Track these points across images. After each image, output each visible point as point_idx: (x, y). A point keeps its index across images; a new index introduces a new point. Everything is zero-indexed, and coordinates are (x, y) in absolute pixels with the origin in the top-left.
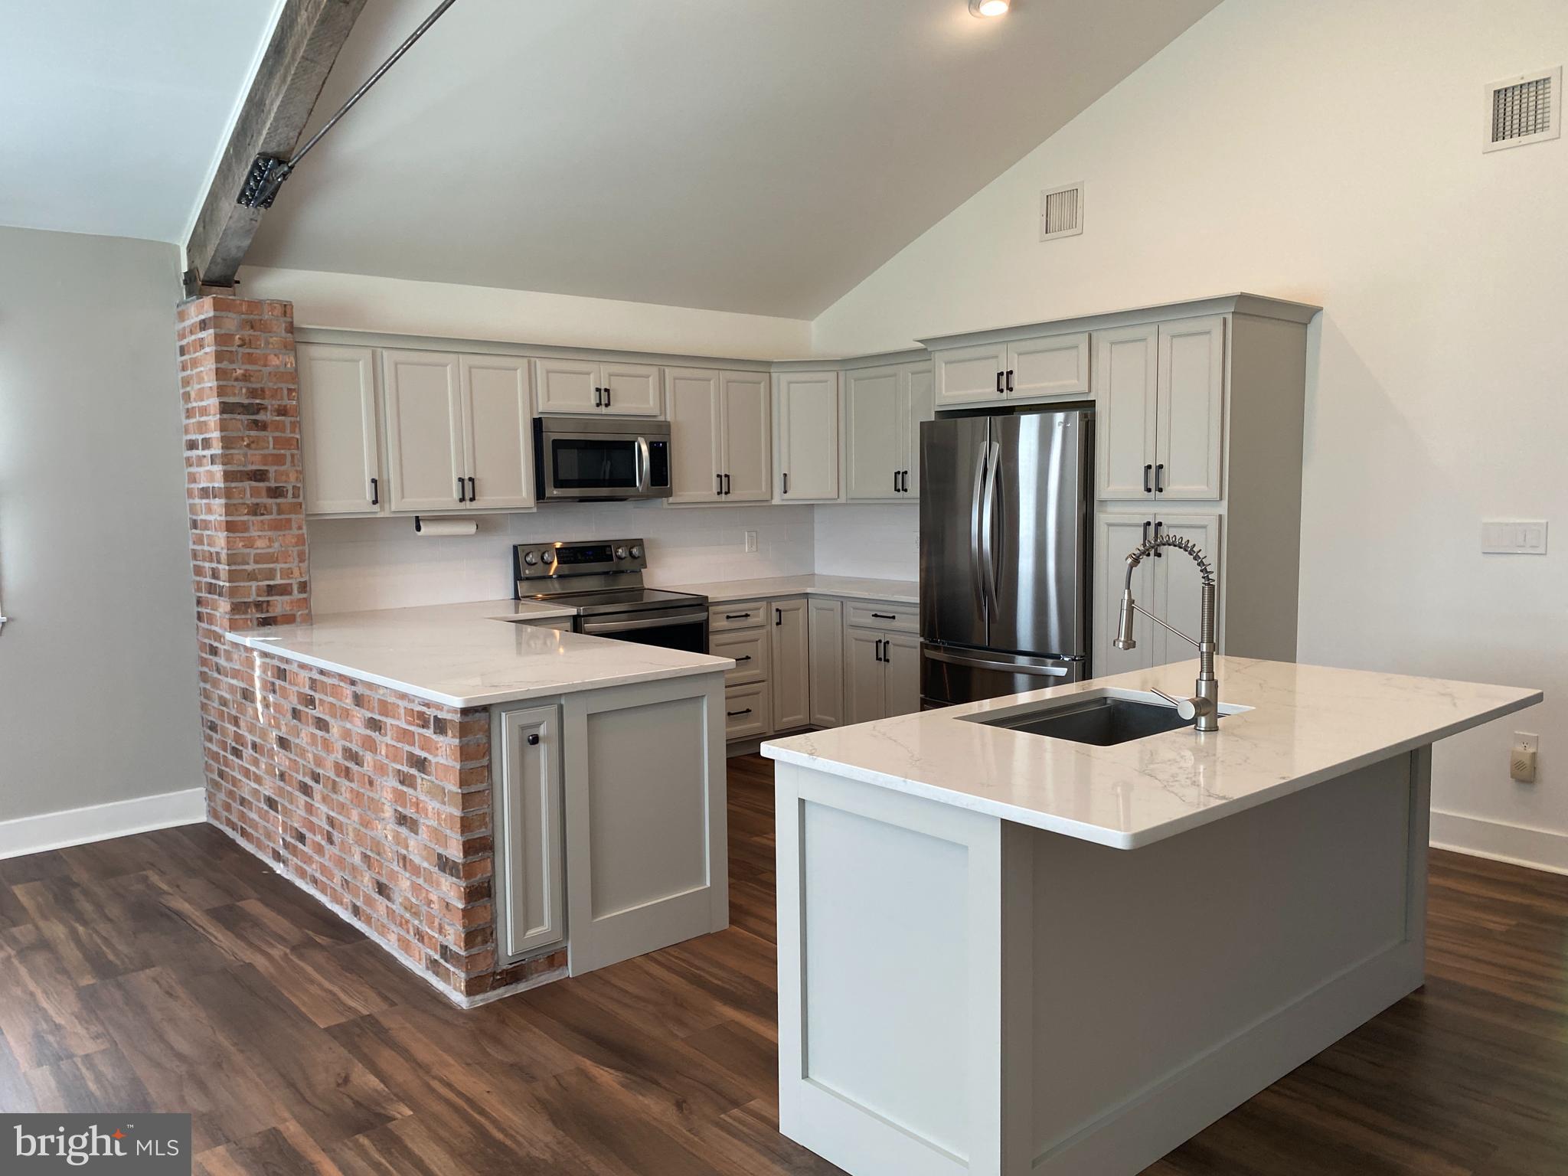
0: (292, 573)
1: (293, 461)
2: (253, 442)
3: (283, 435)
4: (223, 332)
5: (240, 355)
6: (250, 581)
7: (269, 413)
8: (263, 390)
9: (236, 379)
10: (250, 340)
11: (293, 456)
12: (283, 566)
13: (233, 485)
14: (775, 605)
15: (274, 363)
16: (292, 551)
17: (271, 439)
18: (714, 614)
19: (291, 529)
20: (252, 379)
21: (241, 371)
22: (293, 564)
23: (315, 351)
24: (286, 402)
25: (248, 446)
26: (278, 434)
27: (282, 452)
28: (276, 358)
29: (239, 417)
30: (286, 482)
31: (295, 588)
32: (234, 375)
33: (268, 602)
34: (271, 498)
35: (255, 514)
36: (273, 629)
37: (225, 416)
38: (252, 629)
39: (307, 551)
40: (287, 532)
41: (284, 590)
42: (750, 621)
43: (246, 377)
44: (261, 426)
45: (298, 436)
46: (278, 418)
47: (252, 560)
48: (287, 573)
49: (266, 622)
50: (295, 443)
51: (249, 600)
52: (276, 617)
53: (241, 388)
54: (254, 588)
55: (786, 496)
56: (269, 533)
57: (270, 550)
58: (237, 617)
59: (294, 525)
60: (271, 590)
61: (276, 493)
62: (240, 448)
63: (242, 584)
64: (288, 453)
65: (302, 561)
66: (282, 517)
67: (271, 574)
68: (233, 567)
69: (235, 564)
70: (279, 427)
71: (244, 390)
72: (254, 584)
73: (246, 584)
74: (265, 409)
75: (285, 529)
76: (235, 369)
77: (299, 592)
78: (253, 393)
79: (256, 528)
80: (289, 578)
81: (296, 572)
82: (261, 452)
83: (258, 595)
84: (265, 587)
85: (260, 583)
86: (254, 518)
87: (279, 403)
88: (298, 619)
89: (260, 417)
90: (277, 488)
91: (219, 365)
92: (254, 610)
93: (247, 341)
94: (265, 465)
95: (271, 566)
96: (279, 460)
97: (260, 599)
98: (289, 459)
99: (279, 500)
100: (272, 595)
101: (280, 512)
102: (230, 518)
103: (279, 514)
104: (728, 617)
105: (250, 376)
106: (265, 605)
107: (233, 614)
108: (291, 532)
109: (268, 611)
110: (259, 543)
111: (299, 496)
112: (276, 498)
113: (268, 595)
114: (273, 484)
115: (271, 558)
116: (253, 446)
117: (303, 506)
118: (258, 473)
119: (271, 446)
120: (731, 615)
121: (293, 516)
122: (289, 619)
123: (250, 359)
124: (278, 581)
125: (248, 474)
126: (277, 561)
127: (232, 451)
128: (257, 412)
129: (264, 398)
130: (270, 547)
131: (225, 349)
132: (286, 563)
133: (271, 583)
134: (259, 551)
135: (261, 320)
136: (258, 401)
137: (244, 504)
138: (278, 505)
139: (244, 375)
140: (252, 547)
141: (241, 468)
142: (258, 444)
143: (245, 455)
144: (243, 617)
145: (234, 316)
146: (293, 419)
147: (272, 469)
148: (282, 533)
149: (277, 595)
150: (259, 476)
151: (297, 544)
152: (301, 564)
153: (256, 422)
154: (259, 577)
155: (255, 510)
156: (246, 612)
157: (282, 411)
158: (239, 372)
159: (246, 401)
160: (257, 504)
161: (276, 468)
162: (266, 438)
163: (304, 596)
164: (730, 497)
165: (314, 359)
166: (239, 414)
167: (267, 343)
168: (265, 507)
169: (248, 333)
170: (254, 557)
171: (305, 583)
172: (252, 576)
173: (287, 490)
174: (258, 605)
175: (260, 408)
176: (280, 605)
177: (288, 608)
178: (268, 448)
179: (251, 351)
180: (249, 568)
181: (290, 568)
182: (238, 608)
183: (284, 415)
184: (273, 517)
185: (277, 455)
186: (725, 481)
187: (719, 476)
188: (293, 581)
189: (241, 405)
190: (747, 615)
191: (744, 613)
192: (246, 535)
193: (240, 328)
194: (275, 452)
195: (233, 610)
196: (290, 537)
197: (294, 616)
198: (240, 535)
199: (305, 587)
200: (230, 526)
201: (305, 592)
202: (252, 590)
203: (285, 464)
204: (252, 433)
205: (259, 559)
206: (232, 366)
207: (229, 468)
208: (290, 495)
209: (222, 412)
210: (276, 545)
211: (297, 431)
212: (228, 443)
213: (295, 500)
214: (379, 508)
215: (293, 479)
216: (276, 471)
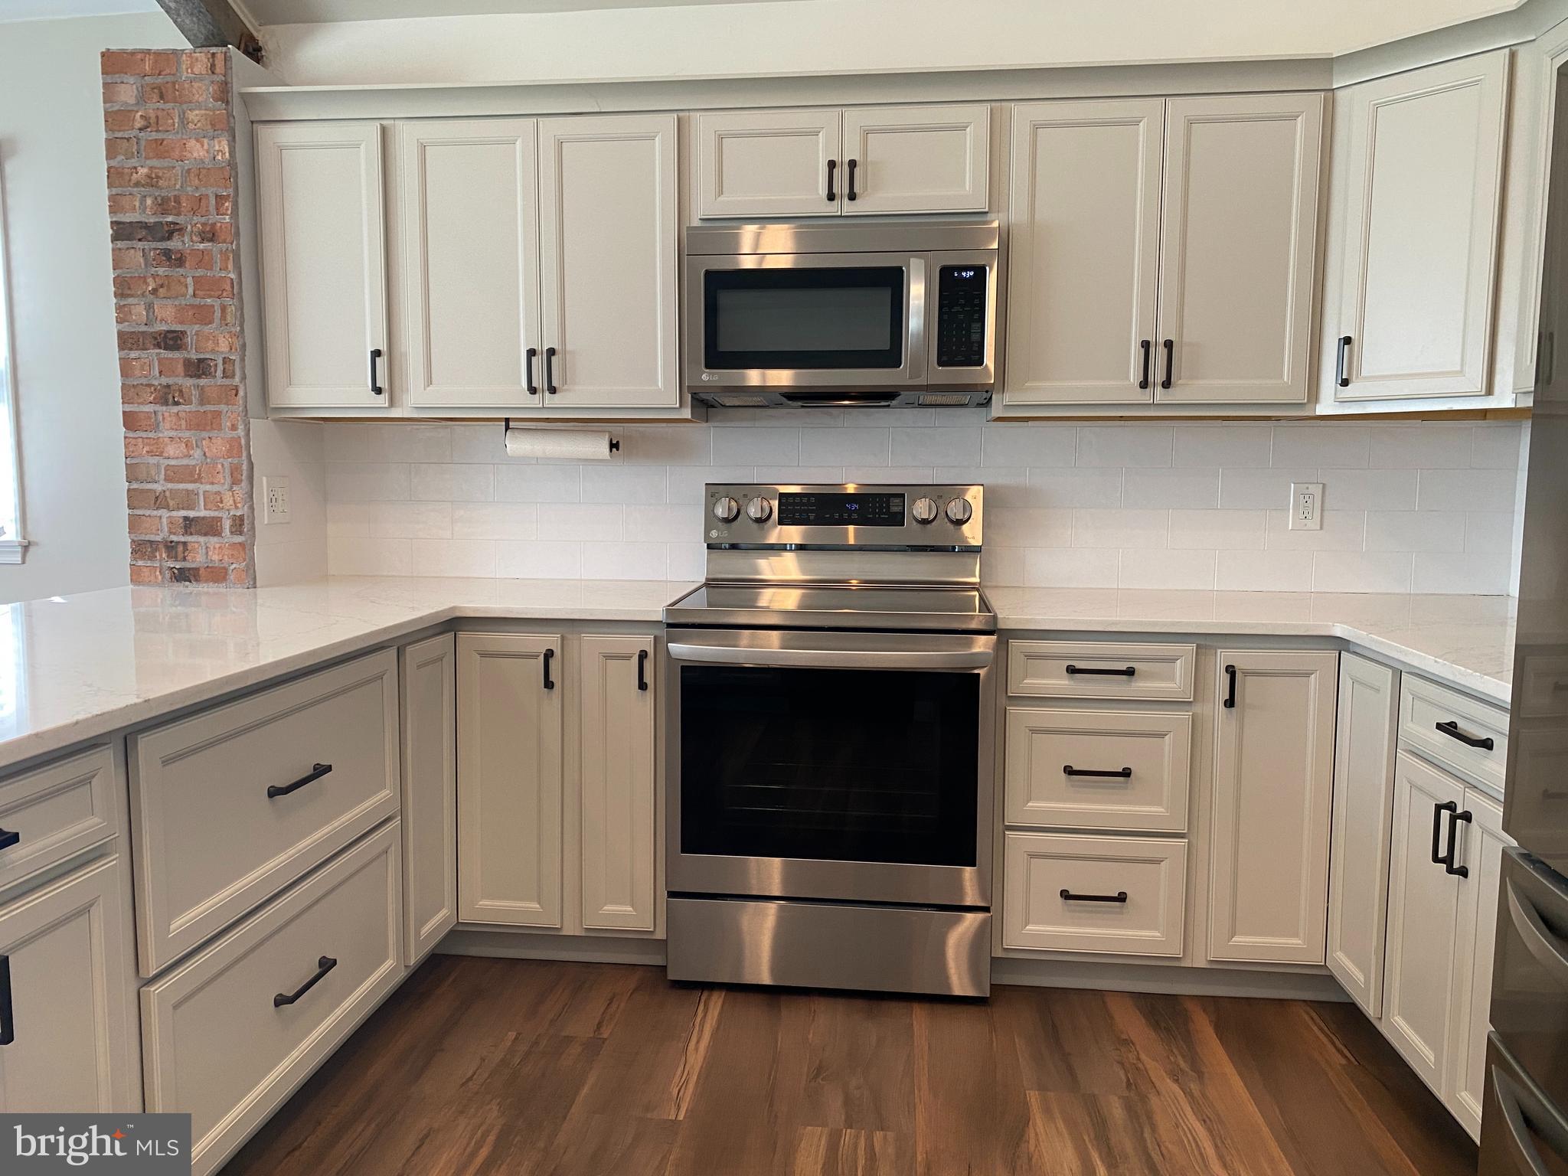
0: (222, 502)
1: (223, 317)
2: (162, 286)
3: (209, 273)
4: (116, 108)
5: (143, 143)
6: (157, 508)
7: (186, 239)
8: (177, 199)
9: (137, 184)
10: (157, 117)
11: (223, 309)
12: (208, 487)
13: (133, 354)
14: (1224, 656)
15: (195, 155)
16: (223, 465)
17: (190, 280)
18: (1030, 657)
19: (220, 429)
20: (161, 182)
21: (146, 172)
22: (221, 485)
23: (286, 135)
24: (213, 218)
25: (154, 291)
26: (200, 273)
27: (208, 302)
28: (198, 145)
29: (140, 245)
30: (212, 351)
31: (227, 524)
32: (135, 176)
33: (185, 544)
34: (190, 376)
35: (166, 403)
36: (191, 588)
37: (119, 244)
38: (161, 585)
39: (245, 467)
40: (213, 433)
41: (211, 528)
42: (1139, 687)
43: (152, 181)
44: (177, 260)
45: (232, 276)
46: (201, 246)
47: (162, 476)
48: (215, 501)
49: (183, 576)
50: (228, 288)
51: (159, 538)
52: (197, 569)
53: (144, 199)
54: (164, 520)
55: (1348, 392)
56: (187, 434)
57: (185, 462)
58: (140, 563)
59: (228, 425)
60: (189, 525)
61: (199, 368)
62: (143, 295)
63: (147, 513)
64: (217, 303)
65: (235, 482)
66: (207, 408)
67: (188, 500)
68: (135, 486)
69: (137, 480)
70: (203, 259)
71: (149, 201)
72: (164, 513)
73: (155, 513)
74: (181, 230)
75: (213, 429)
76: (135, 168)
77: (232, 533)
78: (163, 206)
79: (168, 425)
80: (219, 509)
81: (228, 501)
82: (177, 303)
83: (171, 532)
84: (181, 520)
85: (174, 514)
86: (164, 408)
87: (203, 220)
88: (232, 577)
89: (174, 244)
90: (200, 361)
91: (113, 163)
92: (164, 555)
93: (153, 120)
94: (181, 323)
95: (190, 486)
96: (203, 315)
97: (174, 538)
98: (218, 314)
99: (203, 382)
100: (191, 534)
101: (202, 401)
102: (129, 408)
103: (202, 403)
104: (1072, 670)
105: (158, 177)
106: (180, 548)
107: (135, 559)
108: (222, 435)
109: (184, 559)
110: (171, 450)
111: (233, 376)
112: (199, 377)
113: (185, 533)
114: (194, 356)
115: (189, 474)
116: (161, 292)
117: (241, 393)
118: (170, 336)
119: (191, 291)
120: (1080, 665)
121: (223, 408)
122: (218, 575)
123: (159, 149)
124: (201, 512)
125: (156, 339)
126: (199, 480)
127: (130, 300)
128: (169, 238)
129: (178, 214)
130: (189, 456)
131: (119, 135)
132: (212, 483)
133: (192, 514)
134: (173, 462)
135: (174, 83)
136: (170, 219)
137: (149, 385)
138: (202, 389)
139: (149, 176)
140: (160, 455)
141: (142, 328)
142: (169, 289)
143: (149, 307)
144: (149, 564)
145: (130, 79)
146: (221, 246)
147: (191, 330)
148: (205, 434)
149: (199, 533)
150: (172, 341)
151: (230, 453)
152: (235, 488)
153: (167, 253)
154: (171, 503)
155: (167, 396)
156: (152, 558)
157: (210, 235)
158: (143, 171)
159: (152, 220)
160: (168, 386)
161: (197, 327)
162: (182, 280)
163: (239, 539)
164: (1175, 395)
165: (287, 147)
166: (140, 240)
167: (184, 122)
168: (181, 391)
169: (152, 107)
170: (166, 470)
171: (242, 518)
172: (160, 502)
173: (216, 365)
174: (171, 547)
175: (173, 231)
176: (203, 550)
177: (216, 558)
178: (184, 295)
179: (160, 136)
180: (158, 487)
181: (218, 493)
182: (142, 549)
183: (211, 240)
184: (193, 408)
185: (200, 307)
186: (1159, 356)
187: (1146, 345)
188: (224, 515)
189: (144, 226)
190: (1130, 672)
191: (1123, 666)
192: (151, 435)
193: (142, 99)
194: (197, 301)
195: (134, 552)
196: (217, 445)
197: (226, 569)
198: (144, 435)
199: (241, 525)
200: (130, 421)
201: (241, 533)
202: (163, 524)
203: (211, 323)
204: (161, 271)
205: (173, 474)
206: (133, 162)
207: (126, 327)
208: (219, 373)
209: (115, 238)
210: (197, 453)
211: (230, 266)
212: (123, 288)
213: (227, 382)
214: (382, 400)
215: (223, 346)
216: (197, 334)
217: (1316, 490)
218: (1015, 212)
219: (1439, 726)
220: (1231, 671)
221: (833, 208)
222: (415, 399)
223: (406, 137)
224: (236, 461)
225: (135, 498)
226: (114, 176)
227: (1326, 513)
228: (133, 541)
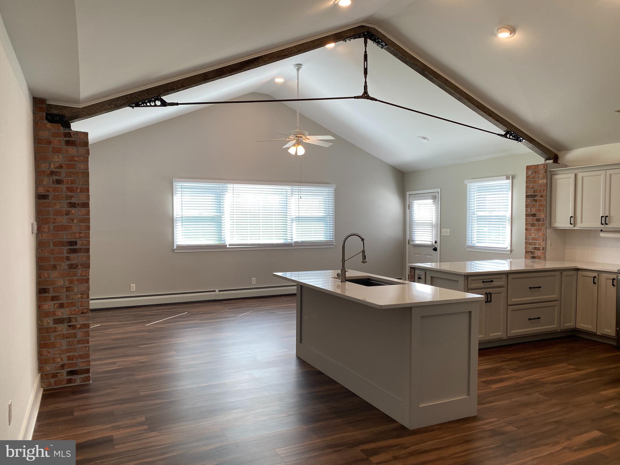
1: (543, 211)
3: (541, 203)
4: (528, 175)
5: (532, 181)
6: (530, 245)
7: (538, 197)
8: (537, 190)
9: (530, 188)
10: (534, 176)
11: (543, 209)
12: (538, 242)
13: (528, 218)
15: (540, 182)
16: (541, 238)
17: (538, 205)
19: (541, 231)
21: (532, 186)
22: (541, 241)
23: (557, 177)
24: (543, 193)
25: (532, 207)
26: (539, 203)
27: (541, 208)
29: (530, 199)
30: (541, 217)
31: (541, 249)
32: (530, 187)
33: (534, 252)
34: (537, 221)
35: (532, 226)
36: (534, 260)
37: (527, 199)
38: (529, 259)
39: (545, 238)
40: (540, 232)
41: (538, 249)
43: (533, 187)
44: (535, 201)
45: (545, 203)
46: (540, 198)
47: (531, 239)
48: (540, 244)
49: (533, 258)
50: (544, 205)
51: (530, 251)
52: (536, 256)
53: (531, 191)
56: (535, 232)
57: (535, 237)
58: (526, 255)
59: (542, 230)
60: (535, 248)
61: (538, 220)
62: (530, 207)
63: (528, 246)
64: (542, 208)
65: (543, 241)
66: (539, 227)
67: (535, 244)
68: (526, 241)
70: (540, 201)
71: (532, 191)
72: (531, 246)
78: (534, 192)
79: (533, 230)
80: (540, 246)
81: (542, 244)
82: (535, 208)
83: (532, 249)
85: (533, 246)
87: (541, 194)
91: (527, 185)
92: (530, 254)
94: (536, 212)
95: (535, 241)
96: (539, 211)
97: (532, 251)
98: (542, 210)
99: (539, 222)
102: (526, 227)
103: (538, 226)
105: (534, 187)
106: (533, 252)
109: (534, 255)
110: (533, 235)
111: (544, 221)
113: (534, 250)
114: (538, 218)
115: (535, 239)
116: (533, 207)
117: (545, 224)
119: (538, 206)
121: (542, 227)
122: (539, 258)
123: (534, 182)
124: (537, 246)
125: (532, 215)
126: (537, 240)
127: (528, 208)
128: (535, 197)
129: (537, 193)
130: (536, 236)
131: (528, 180)
133: (535, 246)
134: (533, 237)
135: (537, 171)
136: (535, 194)
137: (530, 223)
138: (538, 224)
139: (532, 187)
140: (531, 235)
141: (529, 213)
142: (534, 206)
143: (531, 209)
144: (528, 255)
145: (530, 170)
146: (544, 198)
147: (537, 213)
148: (539, 232)
149: (536, 250)
150: (534, 215)
151: (542, 236)
152: (543, 242)
153: (534, 200)
154: (532, 244)
155: (533, 225)
157: (542, 196)
159: (532, 194)
160: (533, 223)
161: (538, 213)
163: (543, 251)
165: (557, 179)
167: (539, 177)
168: (535, 224)
172: (530, 244)
173: (541, 219)
174: (531, 252)
175: (535, 196)
176: (538, 253)
177: (539, 255)
178: (537, 207)
179: (534, 180)
180: (530, 241)
181: (540, 243)
182: (527, 252)
183: (542, 197)
184: (537, 227)
185: (539, 209)
188: (541, 247)
189: (531, 195)
192: (530, 232)
193: (532, 174)
194: (539, 208)
195: (525, 253)
196: (540, 234)
197: (541, 257)
198: (528, 232)
199: (544, 249)
200: (526, 229)
201: (544, 250)
202: (531, 248)
203: (541, 212)
204: (533, 203)
205: (533, 239)
206: (530, 184)
207: (527, 213)
208: (542, 221)
209: (526, 198)
210: (537, 235)
211: (545, 202)
212: (527, 206)
213: (543, 222)
214: (572, 226)
215: (543, 216)
216: (538, 214)
222: (579, 226)
223: (580, 175)
224: (544, 237)
225: (526, 243)
226: (527, 187)
228: (525, 251)
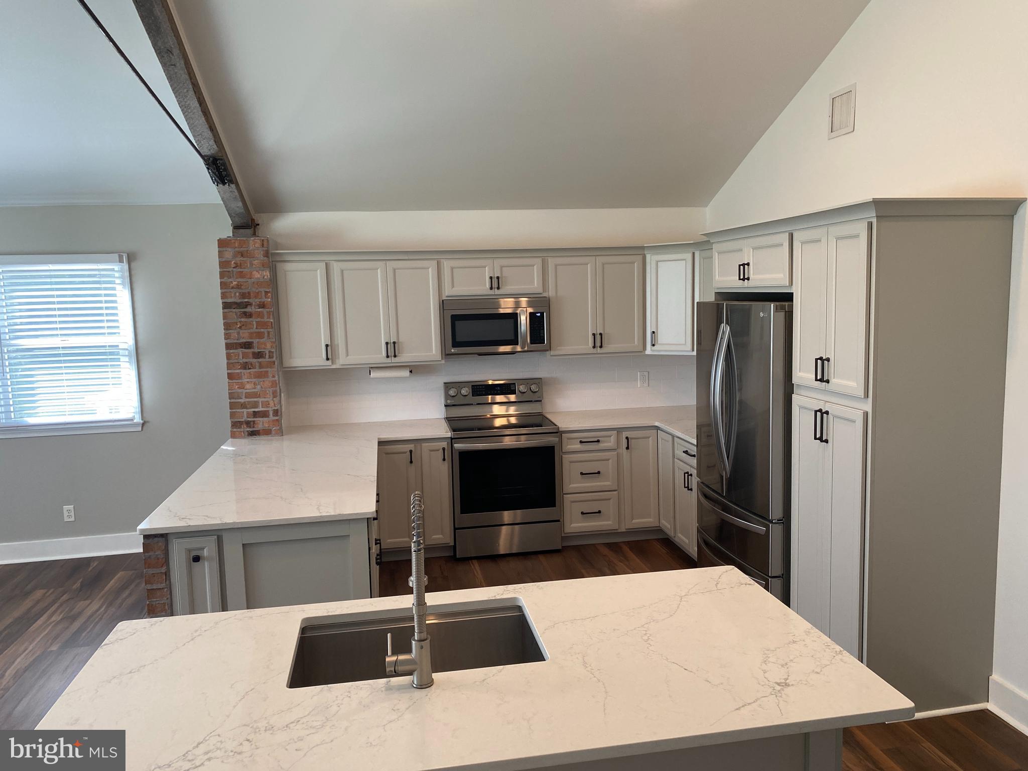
0: (269, 404)
1: (268, 336)
2: (243, 325)
3: (262, 320)
4: (224, 260)
5: (235, 273)
6: (243, 408)
7: (253, 307)
8: (249, 293)
9: (233, 288)
10: (241, 263)
11: (269, 333)
12: (263, 399)
13: (231, 351)
14: (625, 434)
15: (256, 276)
16: (269, 391)
17: (254, 323)
18: (568, 439)
19: (268, 377)
20: (242, 287)
21: (236, 283)
22: (269, 399)
23: (289, 267)
24: (264, 299)
25: (240, 328)
26: (259, 320)
27: (262, 330)
28: (257, 273)
29: (234, 310)
30: (264, 348)
31: (271, 413)
32: (231, 285)
33: (254, 421)
34: (256, 358)
35: (245, 369)
36: (257, 438)
37: (226, 310)
38: (244, 438)
39: (278, 391)
40: (265, 379)
41: (264, 414)
42: (601, 446)
43: (239, 286)
44: (249, 315)
45: (272, 320)
46: (259, 310)
47: (244, 396)
48: (266, 404)
49: (253, 434)
50: (270, 325)
51: (243, 420)
52: (259, 430)
53: (235, 293)
54: (245, 413)
55: (654, 348)
56: (254, 380)
57: (254, 390)
58: (235, 430)
59: (270, 375)
60: (255, 414)
61: (259, 355)
62: (235, 329)
63: (238, 410)
64: (265, 331)
65: (275, 397)
66: (262, 370)
67: (255, 405)
68: (232, 401)
69: (233, 398)
70: (260, 315)
71: (237, 294)
72: (245, 410)
73: (241, 410)
74: (251, 304)
75: (265, 377)
76: (232, 282)
77: (273, 416)
78: (243, 295)
79: (246, 377)
80: (268, 407)
81: (272, 404)
82: (249, 331)
83: (248, 417)
84: (252, 412)
85: (249, 410)
86: (245, 371)
87: (260, 300)
88: (273, 432)
89: (248, 309)
90: (259, 352)
91: (222, 280)
92: (245, 426)
93: (239, 264)
94: (251, 338)
95: (255, 400)
96: (260, 335)
97: (249, 419)
98: (266, 334)
99: (260, 360)
100: (256, 417)
101: (261, 367)
102: (229, 371)
104: (581, 442)
105: (241, 285)
106: (252, 423)
107: (233, 429)
108: (269, 379)
109: (254, 427)
110: (248, 386)
111: (273, 357)
112: (259, 358)
113: (254, 417)
114: (256, 350)
115: (255, 395)
116: (243, 327)
117: (276, 363)
118: (247, 343)
119: (255, 327)
120: (583, 440)
121: (269, 370)
122: (267, 432)
123: (241, 275)
124: (260, 409)
125: (241, 345)
126: (259, 397)
127: (230, 331)
128: (246, 308)
129: (250, 298)
130: (255, 388)
131: (225, 270)
132: (265, 398)
133: (256, 410)
134: (247, 391)
135: (248, 250)
136: (246, 300)
137: (238, 362)
138: (260, 363)
139: (237, 285)
140: (243, 388)
141: (235, 341)
142: (246, 326)
143: (238, 333)
144: (239, 430)
145: (230, 250)
146: (268, 310)
147: (255, 341)
148: (261, 380)
149: (260, 417)
150: (248, 345)
151: (272, 386)
152: (275, 399)
153: (245, 313)
154: (248, 406)
155: (245, 366)
156: (240, 427)
157: (262, 306)
158: (235, 283)
159: (239, 301)
160: (247, 363)
161: (257, 340)
162: (251, 322)
163: (277, 418)
164: (603, 350)
165: (288, 271)
166: (234, 309)
167: (252, 264)
168: (251, 364)
169: (239, 259)
170: (245, 394)
171: (277, 410)
172: (243, 406)
173: (265, 354)
174: (248, 423)
175: (247, 305)
176: (262, 423)
177: (267, 426)
178: (253, 328)
179: (241, 270)
180: (242, 401)
181: (268, 401)
182: (235, 425)
183: (263, 308)
184: (257, 370)
185: (259, 332)
186: (598, 338)
187: (594, 335)
188: (270, 409)
189: (235, 303)
190: (598, 441)
191: (596, 440)
192: (240, 381)
193: (235, 256)
194: (257, 330)
195: (232, 426)
196: (267, 382)
197: (271, 430)
198: (236, 381)
199: (277, 413)
200: (230, 376)
201: (277, 416)
202: (244, 414)
203: (264, 338)
204: (243, 320)
205: (248, 395)
206: (230, 280)
207: (229, 341)
208: (267, 356)
209: (224, 308)
210: (259, 387)
211: (271, 317)
212: (227, 326)
213: (270, 360)
214: (329, 363)
215: (269, 345)
216: (258, 342)
217: (646, 374)
218: (551, 293)
219: (684, 452)
220: (627, 438)
221: (492, 292)
222: (342, 361)
223: (336, 267)
224: (274, 389)
225: (232, 406)
226: (223, 285)
227: (650, 381)
228: (232, 422)
